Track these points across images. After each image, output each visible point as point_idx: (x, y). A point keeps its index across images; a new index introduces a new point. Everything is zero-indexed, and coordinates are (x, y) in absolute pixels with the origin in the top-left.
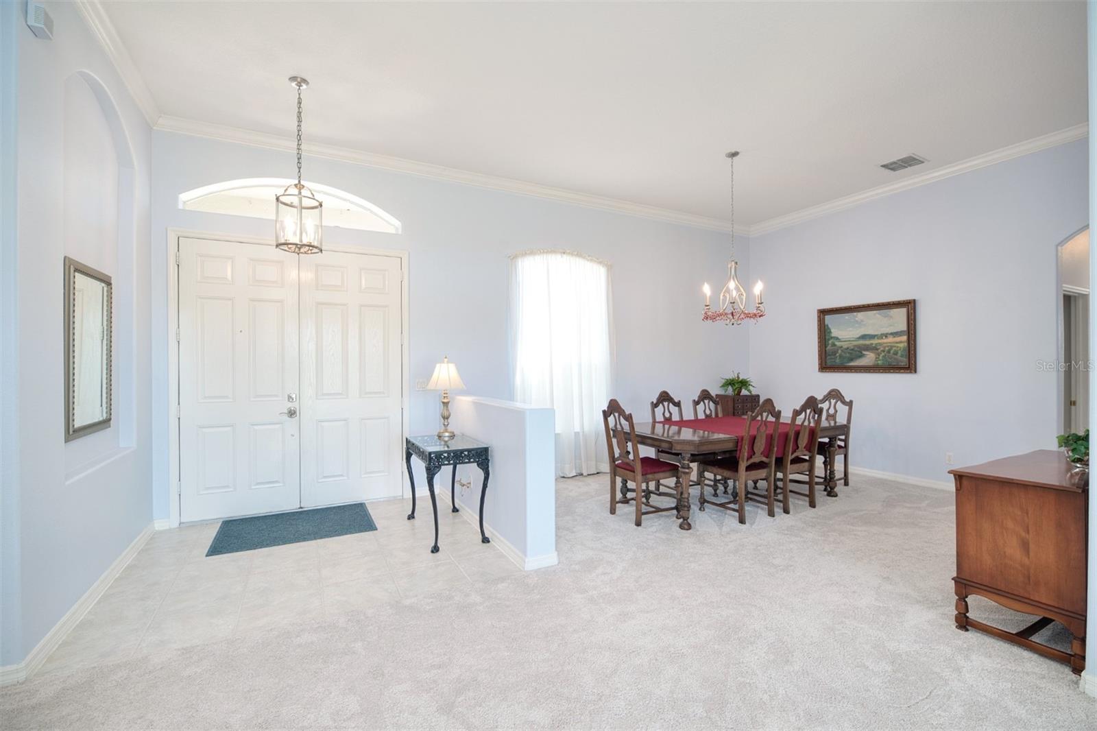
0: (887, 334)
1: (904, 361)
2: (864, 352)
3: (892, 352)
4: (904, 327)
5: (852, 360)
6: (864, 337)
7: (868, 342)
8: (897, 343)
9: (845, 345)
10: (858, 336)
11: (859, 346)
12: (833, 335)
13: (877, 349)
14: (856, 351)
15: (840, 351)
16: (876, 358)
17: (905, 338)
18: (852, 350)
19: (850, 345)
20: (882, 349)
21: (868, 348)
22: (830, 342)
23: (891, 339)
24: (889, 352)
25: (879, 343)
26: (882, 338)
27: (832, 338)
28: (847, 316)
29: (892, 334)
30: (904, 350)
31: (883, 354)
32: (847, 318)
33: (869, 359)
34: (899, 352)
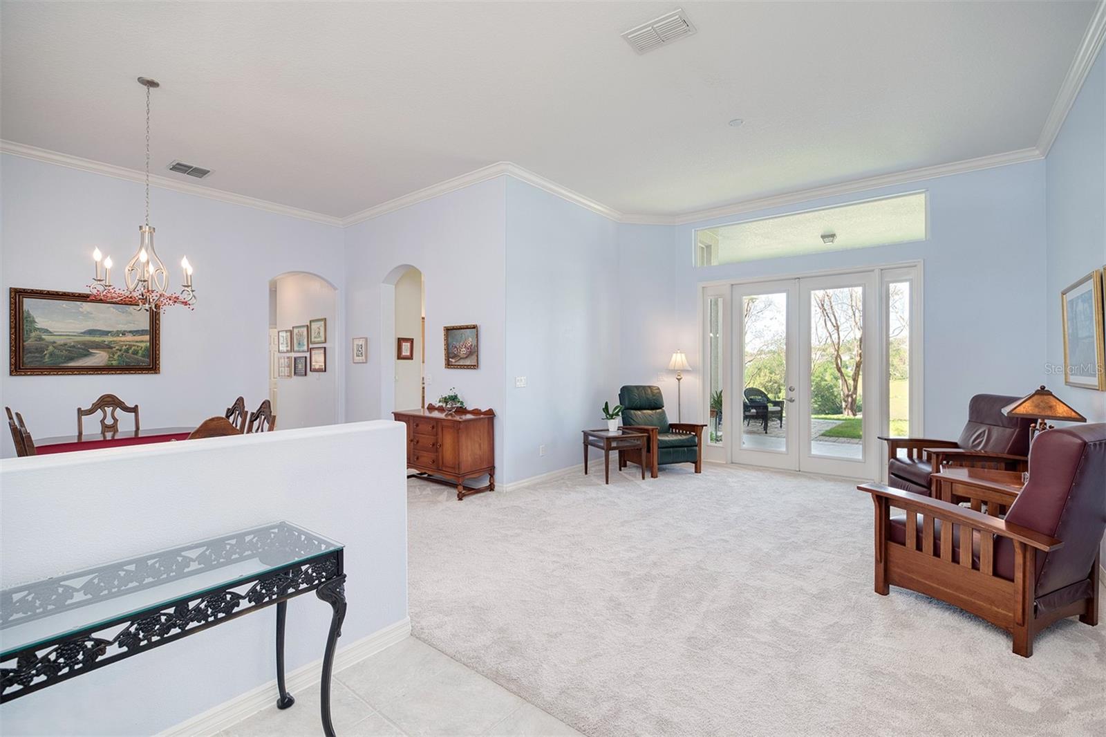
0: (124, 331)
1: (146, 361)
2: (91, 351)
3: (130, 351)
4: (147, 326)
5: (72, 359)
6: (91, 332)
7: (97, 339)
8: (137, 342)
9: (60, 340)
10: (83, 331)
11: (84, 343)
12: (38, 326)
13: (111, 348)
14: (79, 348)
15: (51, 348)
16: (110, 357)
17: (147, 338)
18: (74, 347)
19: (69, 341)
20: (117, 348)
21: (99, 346)
22: (33, 334)
23: (129, 338)
24: (127, 351)
25: (114, 341)
26: (118, 336)
27: (36, 329)
28: (64, 304)
29: (130, 332)
30: (146, 349)
31: (119, 353)
32: (64, 306)
33: (100, 358)
34: (140, 351)
